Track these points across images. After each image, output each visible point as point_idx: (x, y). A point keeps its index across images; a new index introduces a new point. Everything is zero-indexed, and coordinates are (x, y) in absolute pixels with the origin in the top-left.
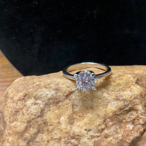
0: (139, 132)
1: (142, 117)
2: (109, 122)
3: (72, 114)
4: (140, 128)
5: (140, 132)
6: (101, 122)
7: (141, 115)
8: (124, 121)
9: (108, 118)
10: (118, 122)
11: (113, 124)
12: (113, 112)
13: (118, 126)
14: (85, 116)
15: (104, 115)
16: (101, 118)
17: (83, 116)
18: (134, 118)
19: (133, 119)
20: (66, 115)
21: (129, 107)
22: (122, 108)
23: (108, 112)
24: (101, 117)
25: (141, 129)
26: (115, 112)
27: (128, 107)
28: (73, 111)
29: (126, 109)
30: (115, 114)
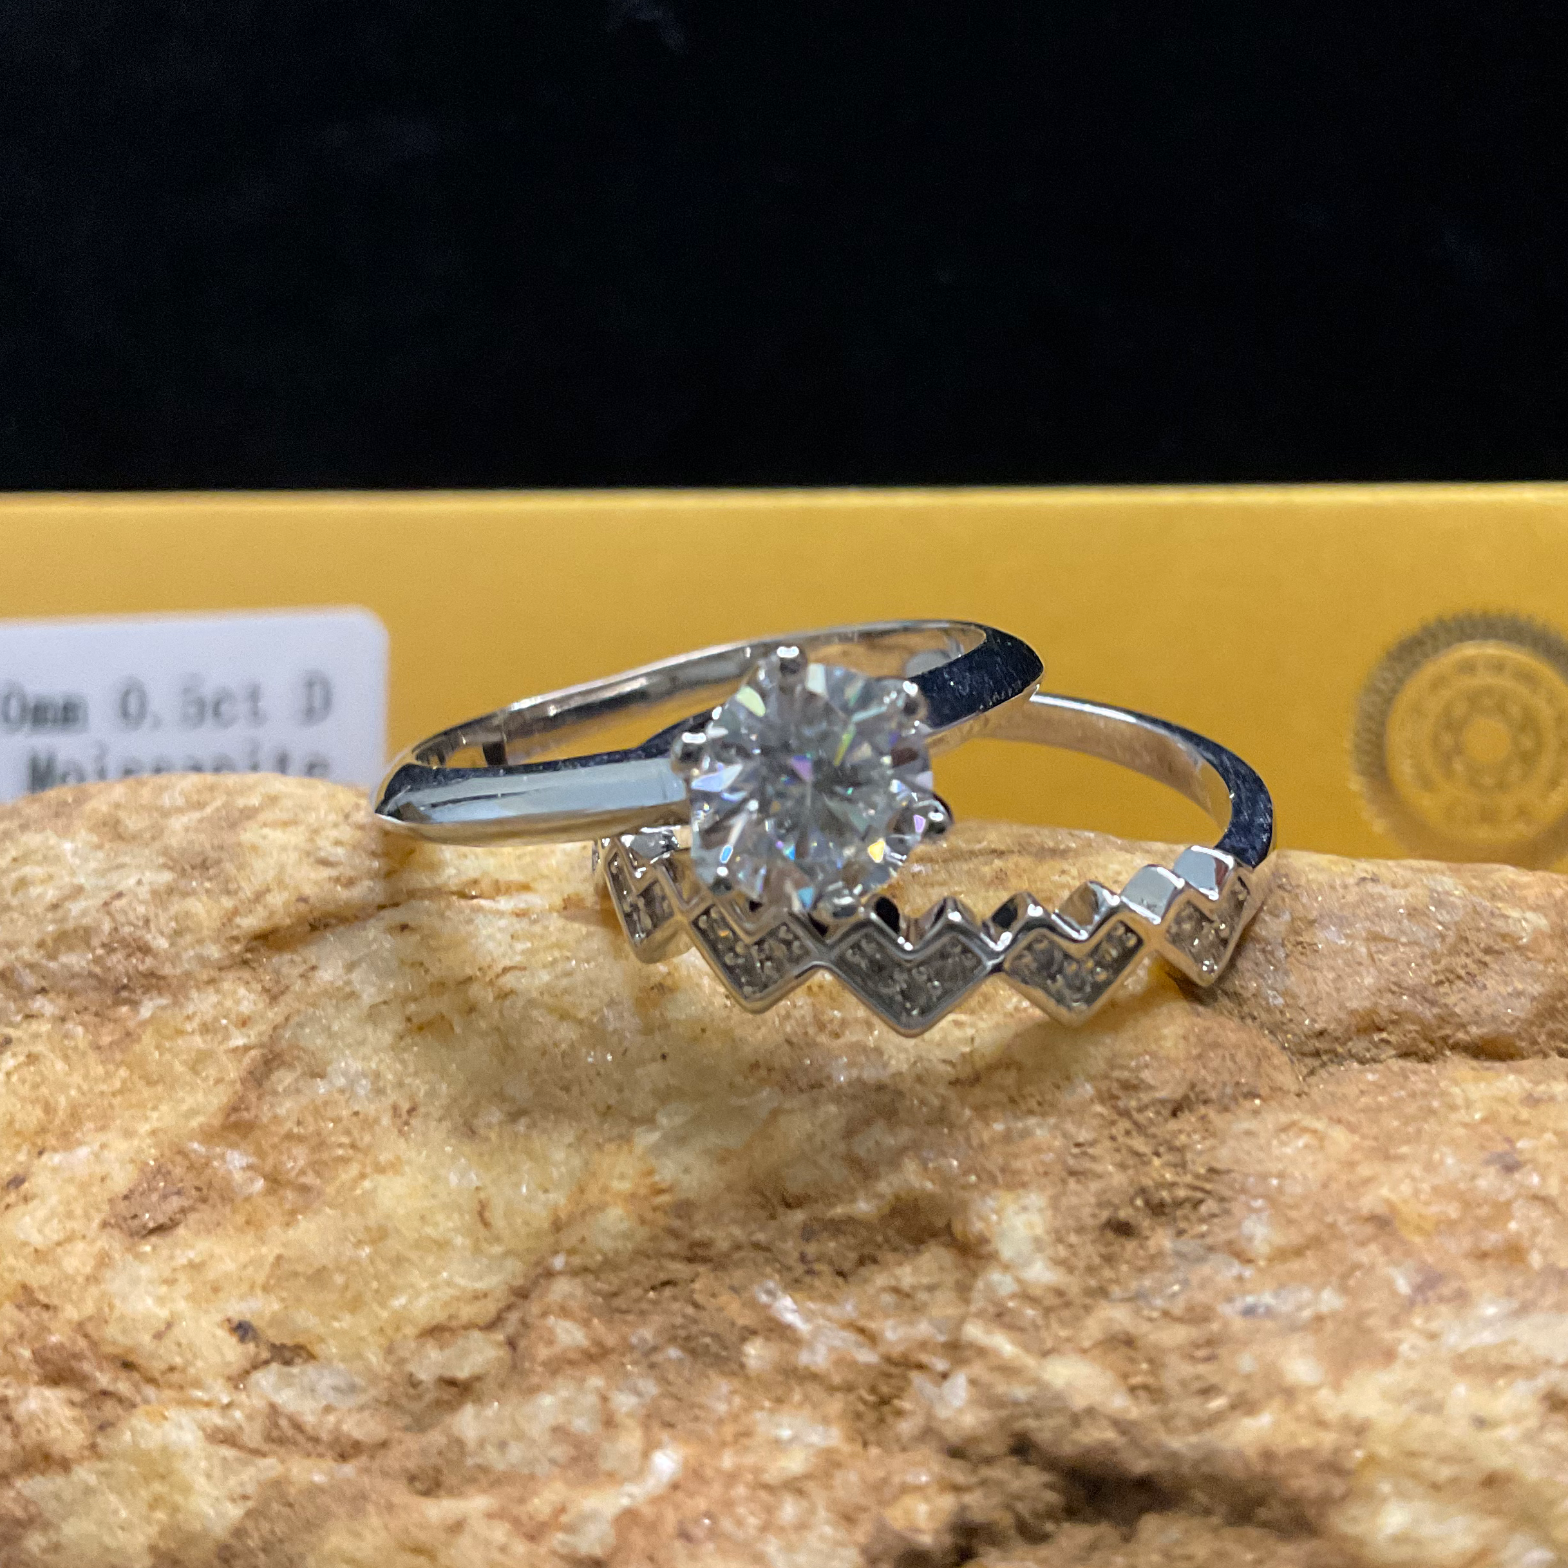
0: (861, 1534)
1: (1004, 1345)
2: (564, 1312)
3: (209, 1136)
4: (906, 1489)
5: (882, 1528)
6: (478, 1296)
7: (1000, 1317)
8: (755, 1353)
9: (577, 1261)
10: (673, 1353)
11: (596, 1355)
12: (665, 1199)
13: (650, 1387)
14: (330, 1190)
15: (546, 1225)
16: (497, 1249)
17: (304, 1189)
18: (896, 1351)
19: (888, 1359)
20: (144, 1128)
21: (886, 1186)
22: (794, 1187)
23: (604, 1190)
24: (498, 1239)
25: (909, 1501)
26: (684, 1209)
27: (883, 1187)
28: (235, 1109)
29: (839, 1211)
30: (675, 1234)
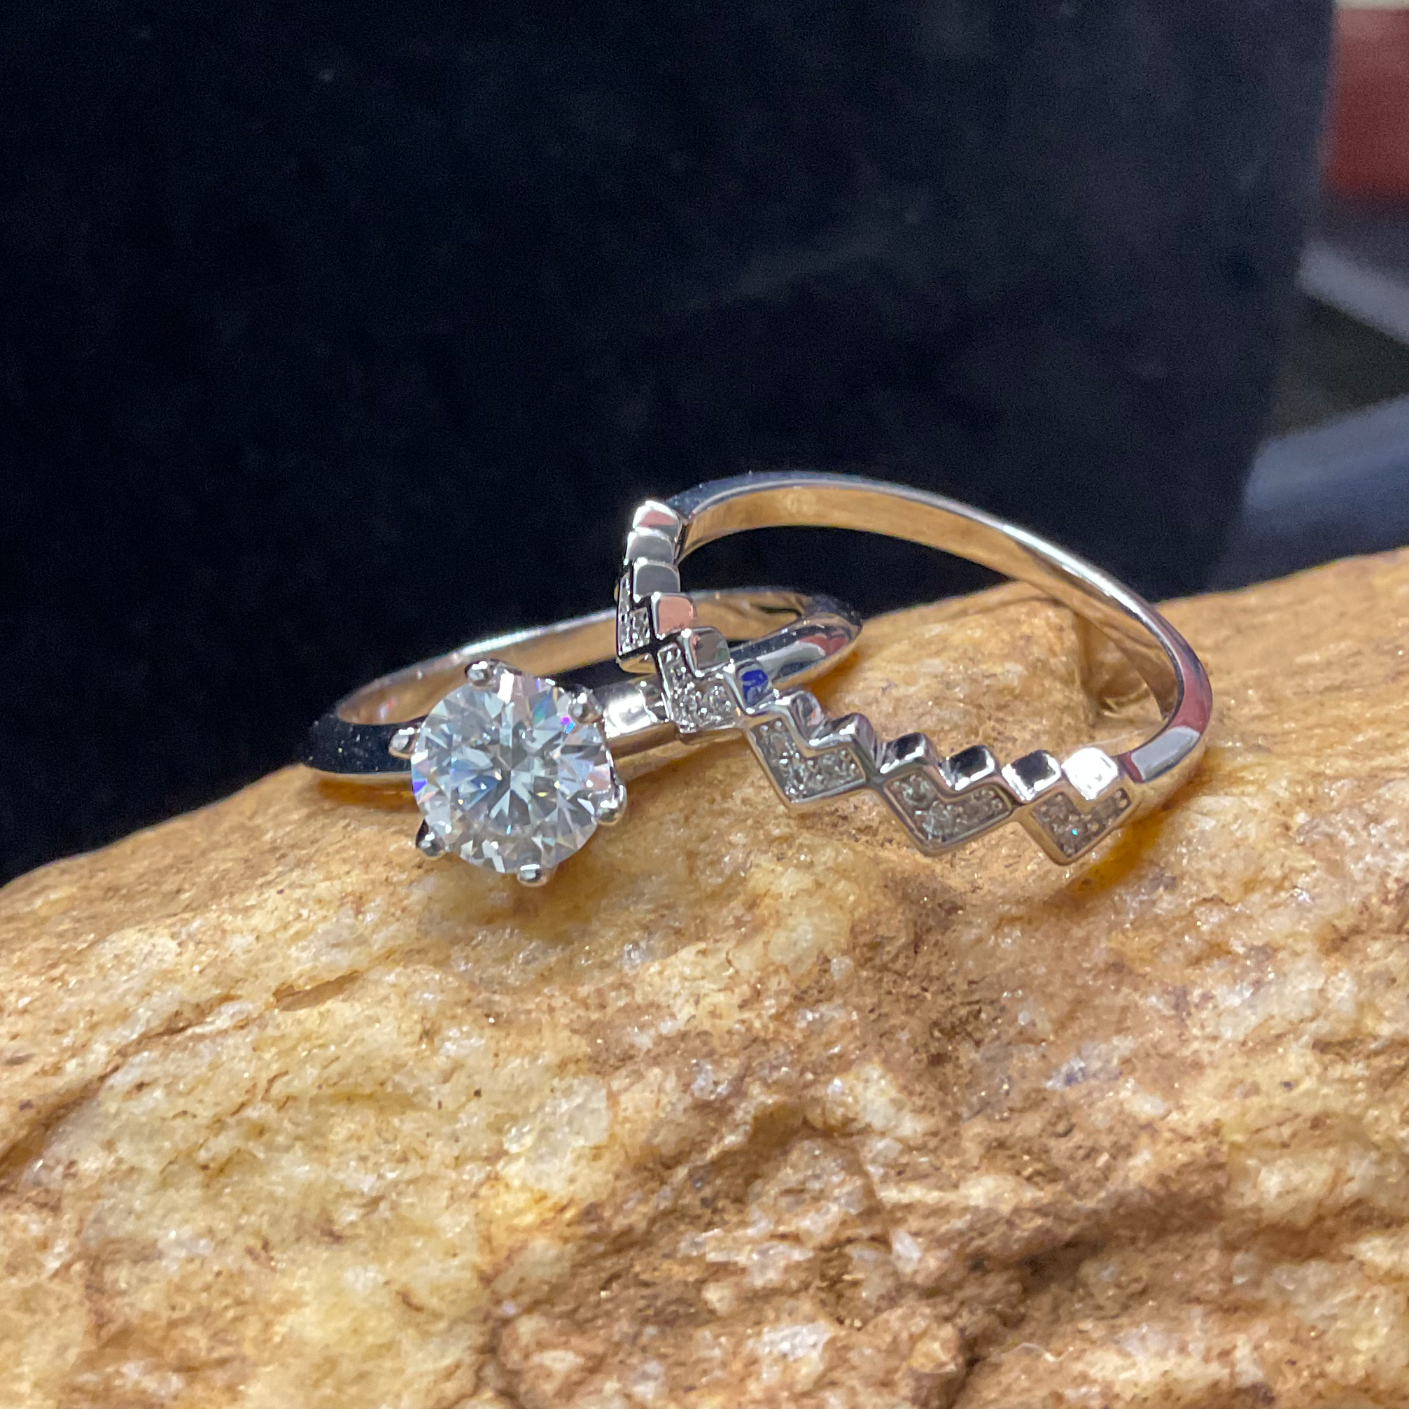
0: (905, 1388)
1: (916, 1193)
2: (542, 1346)
3: (90, 1361)
4: (914, 1339)
5: (918, 1377)
6: (449, 1374)
7: (901, 1173)
8: (715, 1295)
9: (526, 1299)
10: (651, 1330)
11: (595, 1366)
12: (569, 1214)
13: (653, 1367)
14: (248, 1350)
15: (475, 1284)
16: (442, 1325)
17: (222, 1362)
18: (825, 1237)
19: (823, 1248)
20: (24, 1387)
21: (744, 1112)
22: (668, 1150)
23: (512, 1230)
24: (437, 1316)
25: (921, 1347)
26: (590, 1213)
27: (739, 1115)
28: (100, 1326)
29: (713, 1152)
30: (592, 1238)
